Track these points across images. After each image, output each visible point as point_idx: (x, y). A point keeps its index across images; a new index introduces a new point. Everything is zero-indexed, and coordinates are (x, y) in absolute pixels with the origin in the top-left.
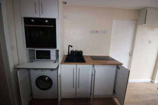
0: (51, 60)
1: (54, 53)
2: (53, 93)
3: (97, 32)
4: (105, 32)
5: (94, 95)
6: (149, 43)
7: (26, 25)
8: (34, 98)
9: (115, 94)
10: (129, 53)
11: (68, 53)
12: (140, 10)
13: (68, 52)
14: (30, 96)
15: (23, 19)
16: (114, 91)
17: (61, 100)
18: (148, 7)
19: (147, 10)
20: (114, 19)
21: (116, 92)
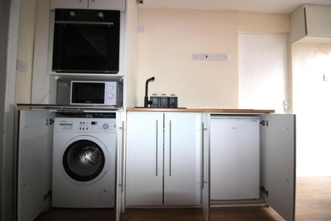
0: (104, 104)
1: (113, 88)
2: (105, 191)
3: (207, 57)
4: (224, 57)
5: (211, 198)
6: (324, 80)
7: (57, 22)
8: (53, 206)
9: (266, 195)
10: (283, 104)
11: (145, 98)
12: (290, 14)
13: (145, 96)
14: (45, 198)
15: (53, 14)
16: (262, 189)
17: (123, 212)
18: (305, 4)
19: (305, 8)
20: (239, 32)
21: (266, 189)
